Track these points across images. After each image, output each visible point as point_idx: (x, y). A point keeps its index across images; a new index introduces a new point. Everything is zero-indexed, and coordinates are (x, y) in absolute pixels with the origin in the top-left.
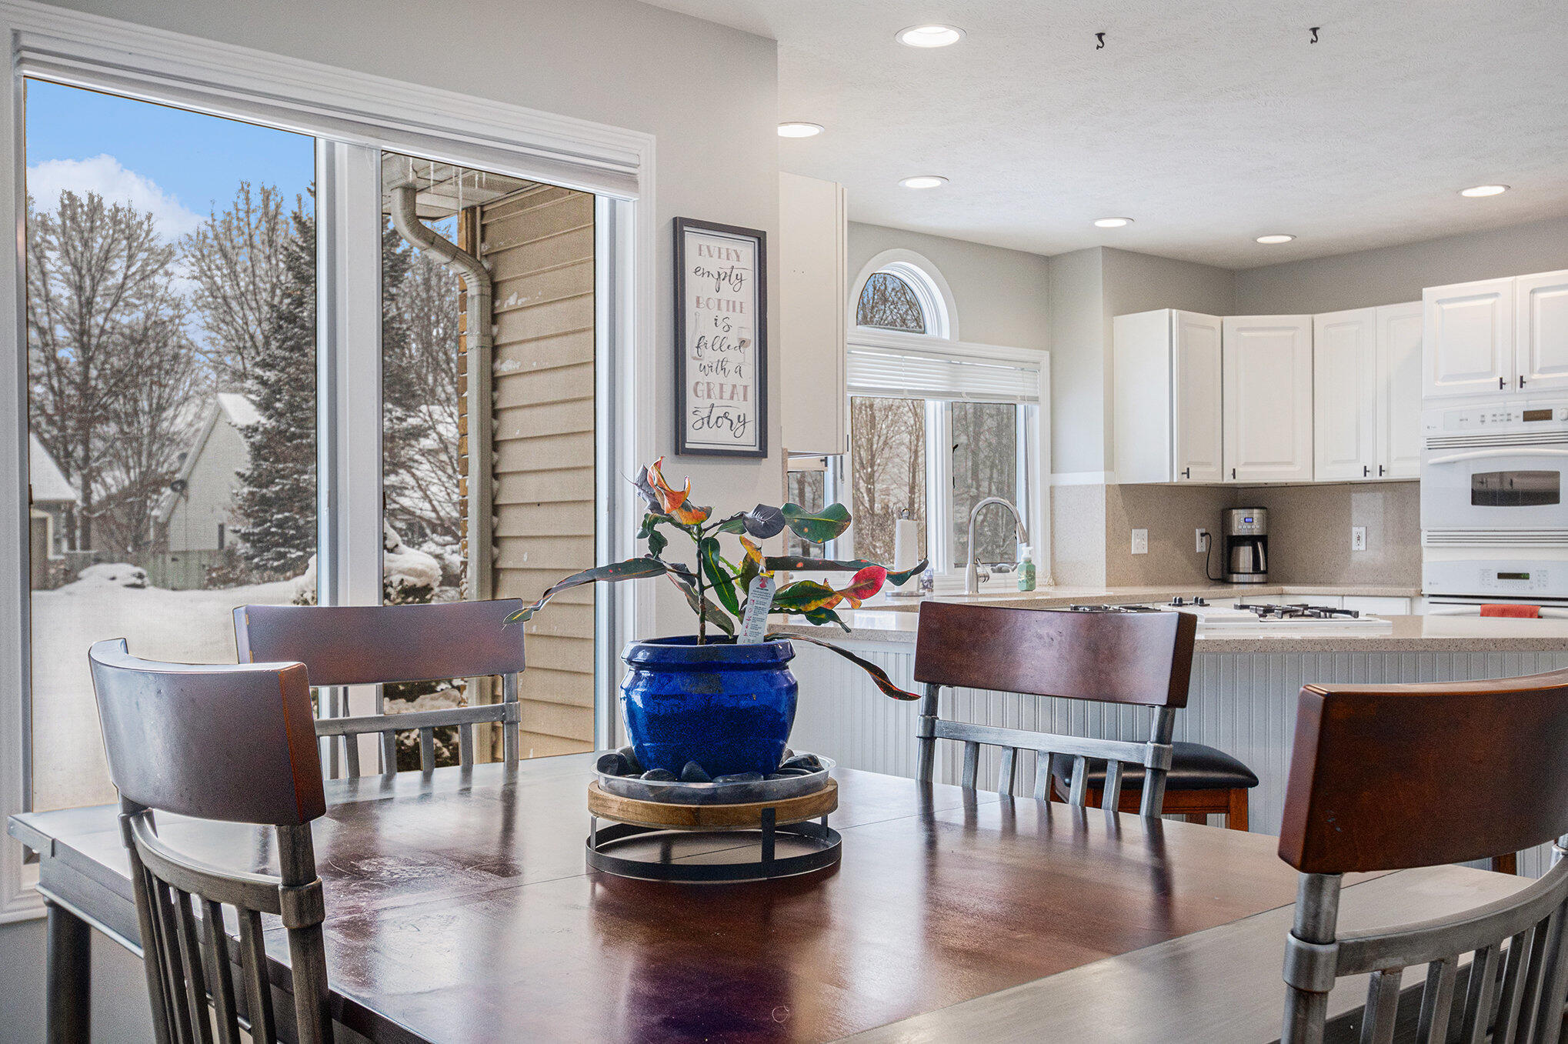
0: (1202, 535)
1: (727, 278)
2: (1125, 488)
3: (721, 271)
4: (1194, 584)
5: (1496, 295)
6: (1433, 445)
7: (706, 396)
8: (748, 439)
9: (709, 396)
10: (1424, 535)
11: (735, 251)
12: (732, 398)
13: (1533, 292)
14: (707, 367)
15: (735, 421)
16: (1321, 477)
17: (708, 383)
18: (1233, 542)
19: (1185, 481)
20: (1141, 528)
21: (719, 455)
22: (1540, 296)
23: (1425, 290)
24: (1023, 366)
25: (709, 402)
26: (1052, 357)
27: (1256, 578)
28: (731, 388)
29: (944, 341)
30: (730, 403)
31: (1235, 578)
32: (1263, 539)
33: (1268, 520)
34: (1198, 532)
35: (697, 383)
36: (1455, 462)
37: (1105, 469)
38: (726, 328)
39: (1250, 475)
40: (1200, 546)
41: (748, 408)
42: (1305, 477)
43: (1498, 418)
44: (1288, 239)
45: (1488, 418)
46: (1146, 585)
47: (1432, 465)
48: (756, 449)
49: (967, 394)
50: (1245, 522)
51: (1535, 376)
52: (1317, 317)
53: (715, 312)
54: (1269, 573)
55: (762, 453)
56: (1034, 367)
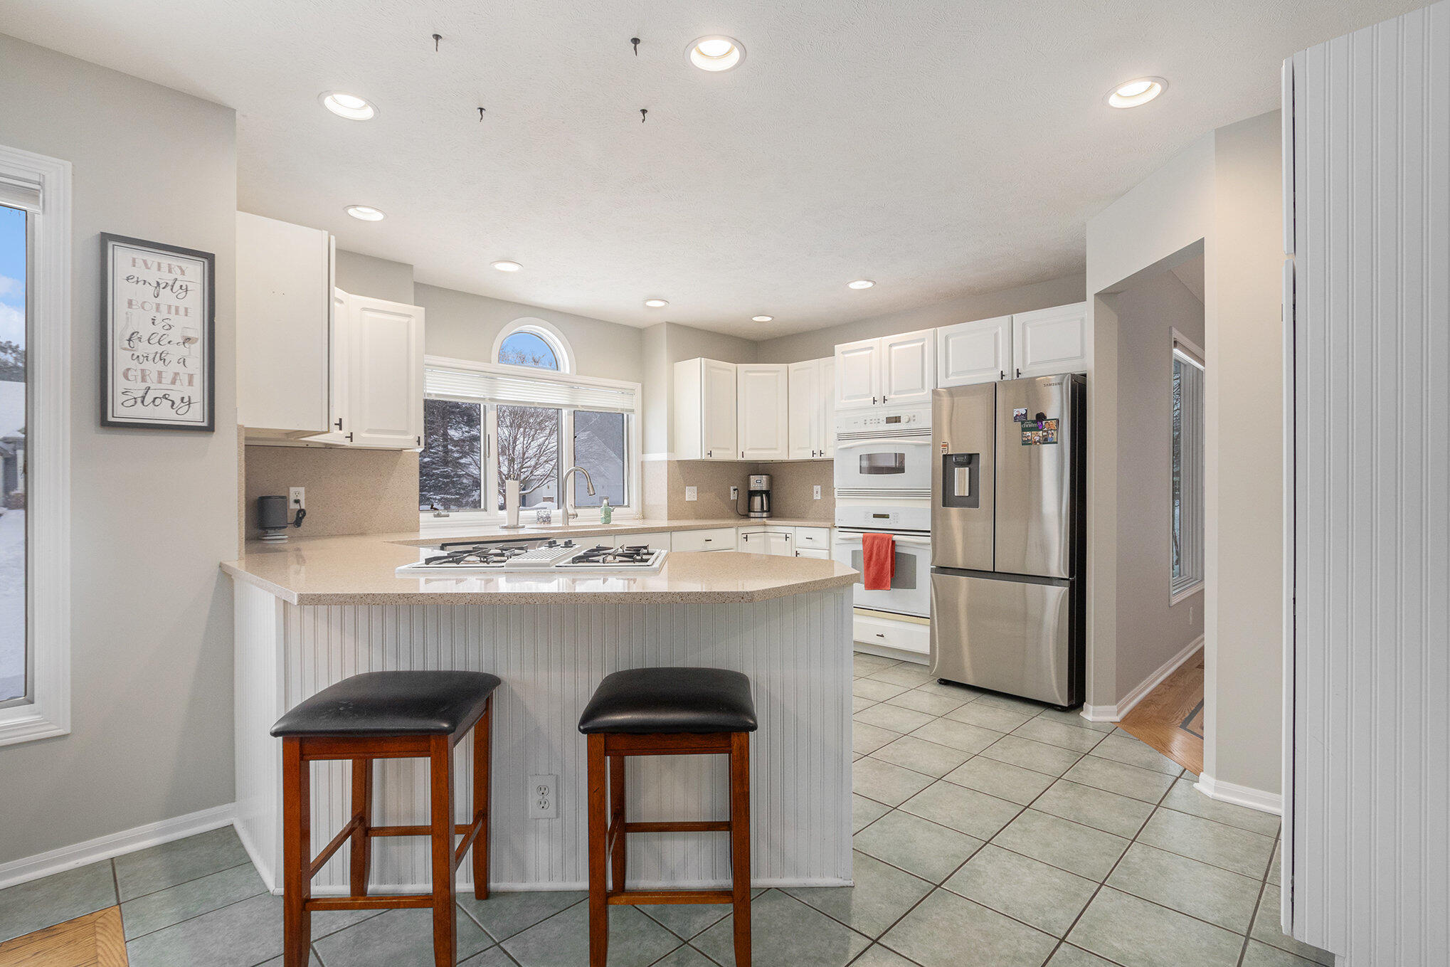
0: (735, 490)
1: (169, 288)
2: (682, 463)
3: (160, 281)
4: (729, 518)
5: (871, 348)
6: (841, 437)
7: (139, 378)
8: (196, 415)
9: (144, 380)
10: (836, 493)
11: (180, 268)
12: (173, 382)
13: (890, 346)
14: (141, 357)
15: (178, 402)
16: (792, 458)
17: (143, 371)
18: (752, 494)
19: (709, 458)
20: (693, 486)
21: (159, 428)
22: (894, 348)
23: (836, 346)
24: (623, 391)
25: (144, 385)
26: (643, 387)
27: (765, 515)
28: (172, 375)
29: (567, 374)
30: (172, 387)
31: (752, 514)
32: (767, 493)
33: (771, 481)
34: (732, 488)
35: (128, 370)
36: (851, 448)
37: (668, 451)
38: (167, 327)
39: (752, 456)
40: (733, 496)
41: (197, 392)
42: (784, 458)
43: (873, 421)
44: (769, 319)
45: (868, 422)
46: (696, 519)
47: (840, 449)
48: (205, 424)
49: (582, 406)
50: (759, 483)
51: (892, 396)
52: (790, 365)
53: (153, 313)
54: (772, 512)
55: (210, 428)
56: (631, 392)
